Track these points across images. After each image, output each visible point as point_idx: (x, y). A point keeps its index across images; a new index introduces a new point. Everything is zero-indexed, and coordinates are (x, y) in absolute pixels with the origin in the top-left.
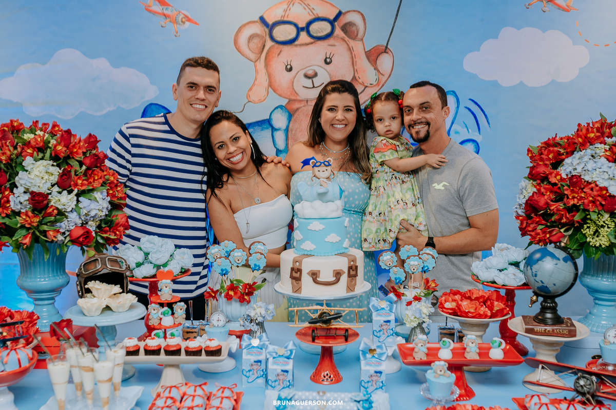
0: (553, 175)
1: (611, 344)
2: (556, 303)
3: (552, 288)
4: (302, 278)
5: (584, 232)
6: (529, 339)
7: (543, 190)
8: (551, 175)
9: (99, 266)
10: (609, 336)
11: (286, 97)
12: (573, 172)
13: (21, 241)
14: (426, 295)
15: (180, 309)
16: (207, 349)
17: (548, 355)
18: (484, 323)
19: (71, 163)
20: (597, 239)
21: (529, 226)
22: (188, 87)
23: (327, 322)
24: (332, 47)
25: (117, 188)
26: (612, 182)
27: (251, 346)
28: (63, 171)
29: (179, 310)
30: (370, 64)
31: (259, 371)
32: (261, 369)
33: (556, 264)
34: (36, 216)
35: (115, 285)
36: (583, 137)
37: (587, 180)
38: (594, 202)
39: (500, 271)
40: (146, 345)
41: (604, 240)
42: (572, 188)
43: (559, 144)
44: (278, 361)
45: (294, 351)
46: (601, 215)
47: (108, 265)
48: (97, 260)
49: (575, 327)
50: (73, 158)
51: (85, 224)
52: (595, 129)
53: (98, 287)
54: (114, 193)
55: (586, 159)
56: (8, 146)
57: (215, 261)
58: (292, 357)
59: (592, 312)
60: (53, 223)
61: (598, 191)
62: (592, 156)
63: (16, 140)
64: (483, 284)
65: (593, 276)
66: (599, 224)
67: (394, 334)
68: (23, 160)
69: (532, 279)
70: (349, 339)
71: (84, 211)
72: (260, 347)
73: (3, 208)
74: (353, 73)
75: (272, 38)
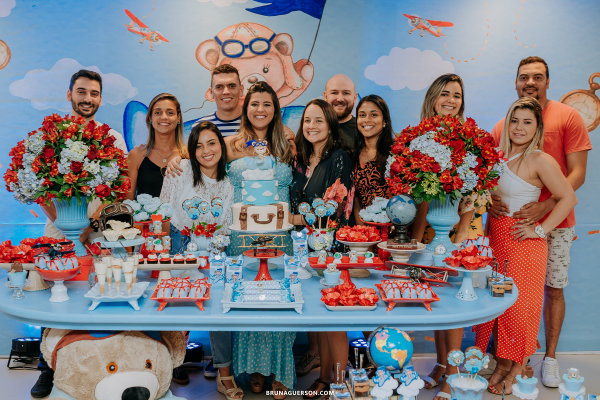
0: (405, 150)
1: (438, 254)
2: (406, 230)
3: (401, 220)
4: (247, 220)
5: (422, 186)
7: (398, 160)
9: (115, 210)
10: (438, 250)
12: (415, 148)
13: (66, 193)
14: (329, 231)
15: (167, 240)
16: (188, 260)
19: (94, 143)
20: (430, 190)
21: (392, 183)
23: (263, 243)
24: (268, 60)
25: (123, 160)
26: (436, 154)
27: (215, 260)
28: (90, 148)
30: (296, 73)
31: (220, 276)
32: (222, 274)
33: (404, 205)
34: (75, 177)
35: (126, 223)
36: (423, 127)
37: (423, 153)
38: (426, 167)
39: (377, 214)
40: (148, 258)
41: (434, 191)
42: (414, 159)
43: (410, 131)
44: (232, 268)
46: (431, 175)
47: (121, 210)
48: (114, 205)
50: (96, 140)
51: (104, 183)
54: (121, 164)
55: (424, 140)
56: (54, 132)
58: (241, 265)
59: (434, 240)
60: (86, 182)
61: (429, 160)
62: (427, 138)
63: (58, 127)
66: (431, 180)
67: (307, 253)
68: (65, 141)
69: (390, 215)
70: (277, 254)
71: (104, 175)
72: (221, 261)
73: (53, 172)
74: (284, 79)
75: (224, 53)
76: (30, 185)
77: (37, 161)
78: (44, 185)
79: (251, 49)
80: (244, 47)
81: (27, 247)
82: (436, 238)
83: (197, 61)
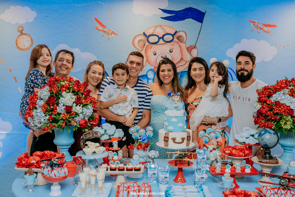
0: (268, 101)
1: (292, 167)
2: (270, 151)
3: (269, 145)
4: (169, 141)
5: (280, 123)
6: (260, 165)
7: (264, 106)
9: (91, 135)
10: (291, 164)
11: (153, 66)
12: (276, 100)
13: (61, 125)
14: (217, 148)
16: (135, 169)
17: (267, 171)
18: (241, 159)
19: (79, 94)
20: (286, 126)
21: (259, 120)
22: (130, 63)
23: (182, 158)
24: (173, 46)
25: (95, 104)
26: (292, 104)
27: (151, 167)
28: (77, 97)
29: (120, 153)
30: (188, 53)
32: (155, 177)
33: (271, 136)
34: (67, 115)
36: (280, 86)
37: (282, 103)
38: (285, 112)
39: (247, 138)
40: (111, 167)
41: (288, 126)
42: (276, 106)
43: (270, 89)
44: (163, 173)
45: (169, 169)
46: (287, 117)
47: (94, 135)
48: (90, 133)
49: (278, 160)
50: (80, 92)
51: (84, 118)
52: (284, 83)
53: (91, 144)
54: (95, 106)
55: (281, 95)
56: (56, 87)
57: (133, 134)
58: (169, 172)
60: (73, 118)
61: (286, 107)
62: (283, 94)
63: (58, 85)
64: (240, 143)
65: (283, 140)
66: (287, 120)
67: (206, 163)
68: (62, 93)
69: (261, 141)
70: (190, 165)
71: (84, 113)
72: (155, 168)
73: (54, 112)
74: (181, 57)
75: (148, 41)
76: (40, 119)
77: (45, 105)
78: (49, 120)
79: (163, 39)
80: (159, 38)
81: (37, 158)
82: (284, 154)
83: (133, 46)
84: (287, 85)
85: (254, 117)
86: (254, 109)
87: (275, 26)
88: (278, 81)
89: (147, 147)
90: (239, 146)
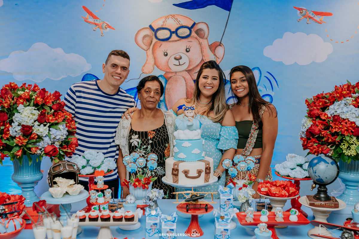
0: (323, 115)
2: (326, 188)
3: (324, 180)
4: (179, 175)
5: (341, 147)
6: (311, 209)
7: (317, 123)
8: (322, 115)
9: (62, 169)
10: (357, 207)
11: (164, 70)
12: (334, 113)
13: (16, 154)
14: (250, 184)
15: (109, 192)
16: (126, 217)
17: (322, 218)
18: (284, 200)
19: (45, 108)
20: (349, 151)
21: (309, 144)
22: (112, 66)
23: (196, 200)
24: (190, 43)
25: (71, 123)
26: (358, 119)
27: (151, 215)
28: (41, 112)
29: (108, 194)
30: (211, 52)
31: (156, 230)
32: (157, 229)
33: (327, 166)
34: (25, 139)
35: (71, 179)
36: (340, 93)
37: (343, 117)
38: (347, 130)
39: (292, 169)
40: (90, 215)
41: (353, 152)
42: (334, 122)
43: (325, 97)
44: (167, 224)
45: (177, 218)
46: (352, 138)
47: (67, 168)
48: (61, 164)
49: (338, 202)
50: (46, 105)
51: (53, 144)
52: (346, 89)
53: (61, 181)
54: (70, 125)
55: (342, 105)
56: (8, 98)
57: (128, 165)
58: (176, 221)
59: (344, 193)
60: (35, 143)
61: (350, 124)
62: (345, 104)
63: (13, 95)
64: (282, 177)
65: (345, 172)
66: (351, 143)
67: (233, 207)
68: (18, 106)
69: (313, 175)
70: (208, 210)
71: (53, 136)
72: (156, 216)
73: (5, 135)
74: (202, 57)
75: (156, 37)
79: (177, 34)
80: (172, 33)
82: (346, 192)
83: (136, 43)
84: (350, 91)
85: (302, 138)
86: (301, 128)
87: (330, 14)
88: (336, 86)
89: (148, 183)
90: (280, 181)
